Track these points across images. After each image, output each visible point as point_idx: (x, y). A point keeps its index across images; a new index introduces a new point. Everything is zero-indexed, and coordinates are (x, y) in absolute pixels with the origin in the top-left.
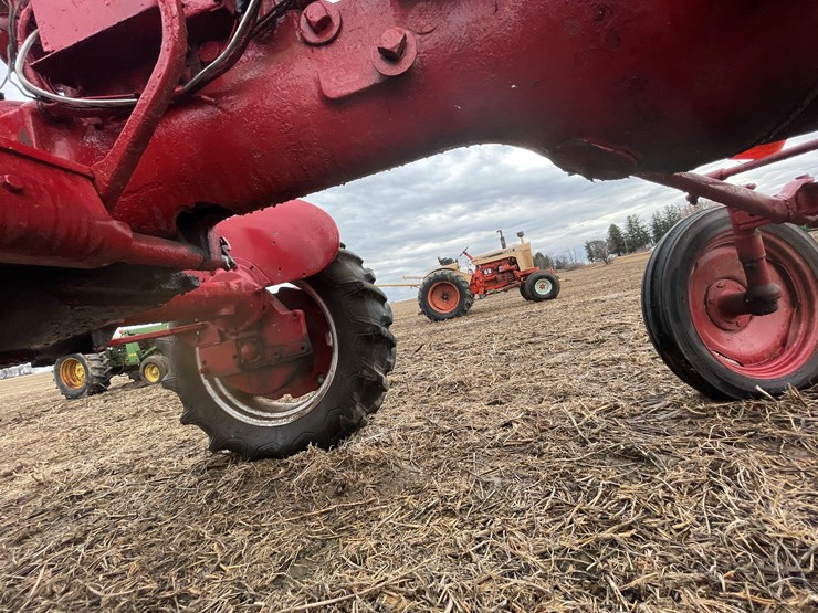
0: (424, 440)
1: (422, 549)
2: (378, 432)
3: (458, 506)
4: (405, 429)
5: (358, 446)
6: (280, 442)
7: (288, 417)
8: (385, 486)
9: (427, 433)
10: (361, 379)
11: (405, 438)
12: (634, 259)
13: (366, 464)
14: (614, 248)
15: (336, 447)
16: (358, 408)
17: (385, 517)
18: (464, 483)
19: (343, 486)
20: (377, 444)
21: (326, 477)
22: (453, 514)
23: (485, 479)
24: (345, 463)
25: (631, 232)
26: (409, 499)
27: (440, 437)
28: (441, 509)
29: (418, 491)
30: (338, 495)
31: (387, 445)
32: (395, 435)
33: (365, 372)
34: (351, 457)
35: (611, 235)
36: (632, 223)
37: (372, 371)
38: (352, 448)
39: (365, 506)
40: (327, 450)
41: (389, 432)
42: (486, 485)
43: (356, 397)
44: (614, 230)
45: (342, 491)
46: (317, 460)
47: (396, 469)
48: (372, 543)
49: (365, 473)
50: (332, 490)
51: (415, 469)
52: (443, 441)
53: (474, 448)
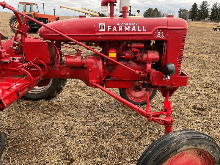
0: (70, 102)
1: (64, 120)
2: (59, 98)
3: (72, 115)
4: (66, 99)
5: (54, 101)
6: (35, 97)
7: (37, 92)
8: (60, 110)
9: (71, 101)
10: (57, 88)
11: (66, 101)
12: (197, 25)
13: (56, 105)
14: (190, 17)
15: (49, 100)
16: (56, 93)
17: (59, 115)
18: (74, 112)
19: (51, 109)
20: (59, 101)
21: (47, 107)
22: (71, 116)
23: (78, 111)
24: (51, 104)
25: (202, 10)
26: (64, 113)
27: (73, 102)
28: (69, 115)
29: (66, 112)
30: (50, 110)
31: (61, 102)
32: (63, 100)
33: (58, 86)
34: (53, 104)
35: (193, 9)
36: (204, 5)
37: (60, 86)
38: (53, 101)
39: (56, 113)
40: (47, 101)
41: (62, 99)
42: (78, 113)
43: (55, 91)
44: (195, 6)
45: (51, 110)
46: (45, 103)
47: (62, 107)
48: (57, 118)
49: (56, 107)
50: (49, 109)
51: (66, 108)
52: (74, 103)
53: (79, 105)
